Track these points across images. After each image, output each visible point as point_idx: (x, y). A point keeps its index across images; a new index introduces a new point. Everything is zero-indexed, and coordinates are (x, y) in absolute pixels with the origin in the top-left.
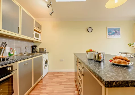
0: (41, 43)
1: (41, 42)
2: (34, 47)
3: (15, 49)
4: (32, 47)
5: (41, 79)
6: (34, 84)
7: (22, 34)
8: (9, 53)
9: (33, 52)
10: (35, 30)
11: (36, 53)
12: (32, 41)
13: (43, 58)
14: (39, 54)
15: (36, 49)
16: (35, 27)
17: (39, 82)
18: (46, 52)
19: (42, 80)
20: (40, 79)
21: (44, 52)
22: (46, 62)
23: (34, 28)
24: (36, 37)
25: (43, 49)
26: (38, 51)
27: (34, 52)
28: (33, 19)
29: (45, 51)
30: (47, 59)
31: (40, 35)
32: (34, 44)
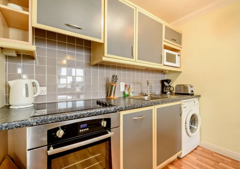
0: (181, 74)
1: (180, 72)
2: (166, 83)
3: (131, 87)
4: (163, 82)
5: (179, 158)
6: (157, 165)
7: (138, 59)
8: (124, 92)
9: (163, 92)
10: (166, 47)
11: (169, 96)
12: (162, 72)
13: (183, 110)
14: (174, 97)
15: (170, 86)
16: (166, 40)
17: (172, 163)
18: (192, 95)
19: (179, 162)
20: (174, 157)
21: (188, 94)
22: (194, 120)
23: (164, 43)
24: (168, 60)
25: (185, 87)
26: (174, 92)
27: (166, 93)
28: (161, 25)
29: (190, 92)
30: (196, 111)
31: (179, 55)
32: (166, 77)
